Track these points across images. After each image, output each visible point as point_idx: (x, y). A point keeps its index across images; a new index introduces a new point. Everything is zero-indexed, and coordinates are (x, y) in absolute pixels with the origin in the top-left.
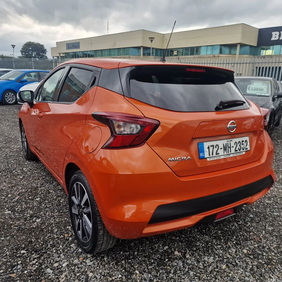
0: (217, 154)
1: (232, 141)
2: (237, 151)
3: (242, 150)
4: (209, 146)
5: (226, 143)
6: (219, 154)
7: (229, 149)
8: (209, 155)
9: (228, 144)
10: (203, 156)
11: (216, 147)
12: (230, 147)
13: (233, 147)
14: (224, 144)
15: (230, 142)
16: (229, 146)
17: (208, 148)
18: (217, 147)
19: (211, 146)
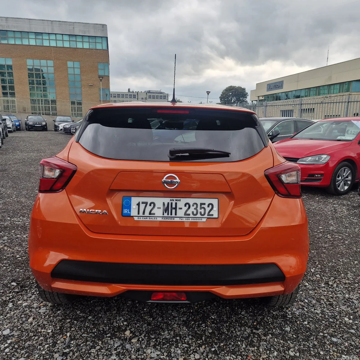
0: (150, 213)
1: (180, 200)
2: (189, 215)
3: (199, 215)
4: (139, 202)
5: (168, 203)
6: (154, 214)
7: (174, 211)
8: (139, 214)
9: (172, 203)
10: (129, 213)
11: (150, 205)
12: (176, 208)
13: (181, 209)
14: (164, 203)
15: (176, 202)
16: (174, 206)
17: (138, 204)
18: (152, 205)
19: (143, 203)
